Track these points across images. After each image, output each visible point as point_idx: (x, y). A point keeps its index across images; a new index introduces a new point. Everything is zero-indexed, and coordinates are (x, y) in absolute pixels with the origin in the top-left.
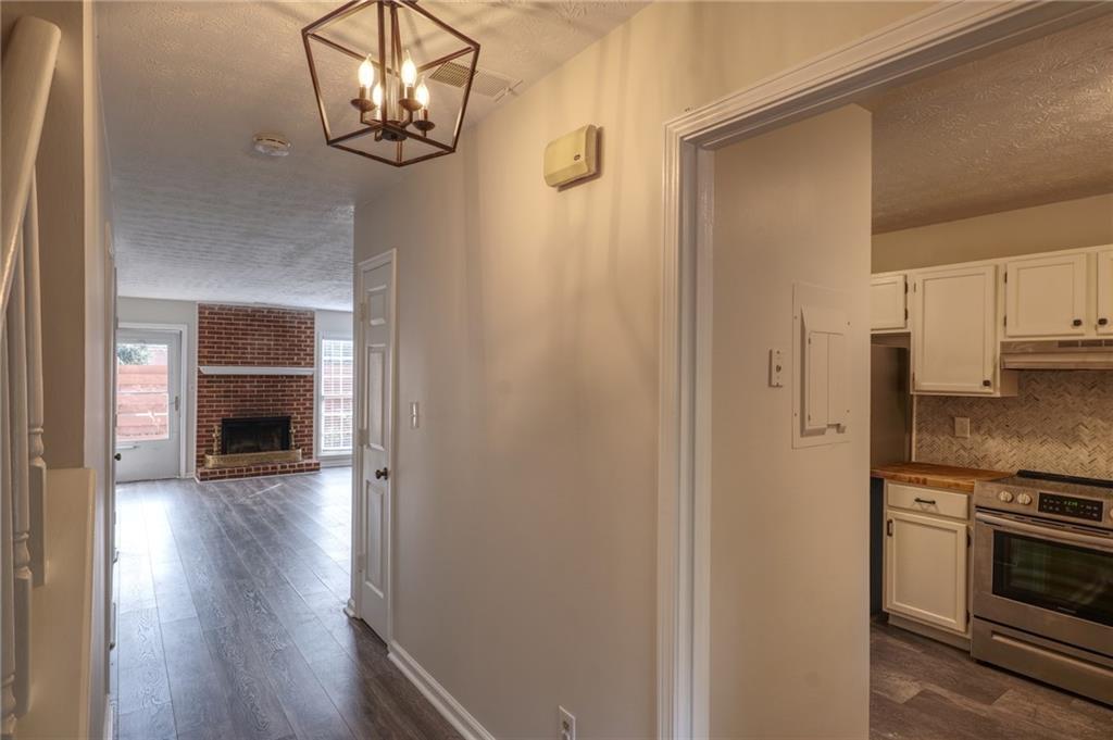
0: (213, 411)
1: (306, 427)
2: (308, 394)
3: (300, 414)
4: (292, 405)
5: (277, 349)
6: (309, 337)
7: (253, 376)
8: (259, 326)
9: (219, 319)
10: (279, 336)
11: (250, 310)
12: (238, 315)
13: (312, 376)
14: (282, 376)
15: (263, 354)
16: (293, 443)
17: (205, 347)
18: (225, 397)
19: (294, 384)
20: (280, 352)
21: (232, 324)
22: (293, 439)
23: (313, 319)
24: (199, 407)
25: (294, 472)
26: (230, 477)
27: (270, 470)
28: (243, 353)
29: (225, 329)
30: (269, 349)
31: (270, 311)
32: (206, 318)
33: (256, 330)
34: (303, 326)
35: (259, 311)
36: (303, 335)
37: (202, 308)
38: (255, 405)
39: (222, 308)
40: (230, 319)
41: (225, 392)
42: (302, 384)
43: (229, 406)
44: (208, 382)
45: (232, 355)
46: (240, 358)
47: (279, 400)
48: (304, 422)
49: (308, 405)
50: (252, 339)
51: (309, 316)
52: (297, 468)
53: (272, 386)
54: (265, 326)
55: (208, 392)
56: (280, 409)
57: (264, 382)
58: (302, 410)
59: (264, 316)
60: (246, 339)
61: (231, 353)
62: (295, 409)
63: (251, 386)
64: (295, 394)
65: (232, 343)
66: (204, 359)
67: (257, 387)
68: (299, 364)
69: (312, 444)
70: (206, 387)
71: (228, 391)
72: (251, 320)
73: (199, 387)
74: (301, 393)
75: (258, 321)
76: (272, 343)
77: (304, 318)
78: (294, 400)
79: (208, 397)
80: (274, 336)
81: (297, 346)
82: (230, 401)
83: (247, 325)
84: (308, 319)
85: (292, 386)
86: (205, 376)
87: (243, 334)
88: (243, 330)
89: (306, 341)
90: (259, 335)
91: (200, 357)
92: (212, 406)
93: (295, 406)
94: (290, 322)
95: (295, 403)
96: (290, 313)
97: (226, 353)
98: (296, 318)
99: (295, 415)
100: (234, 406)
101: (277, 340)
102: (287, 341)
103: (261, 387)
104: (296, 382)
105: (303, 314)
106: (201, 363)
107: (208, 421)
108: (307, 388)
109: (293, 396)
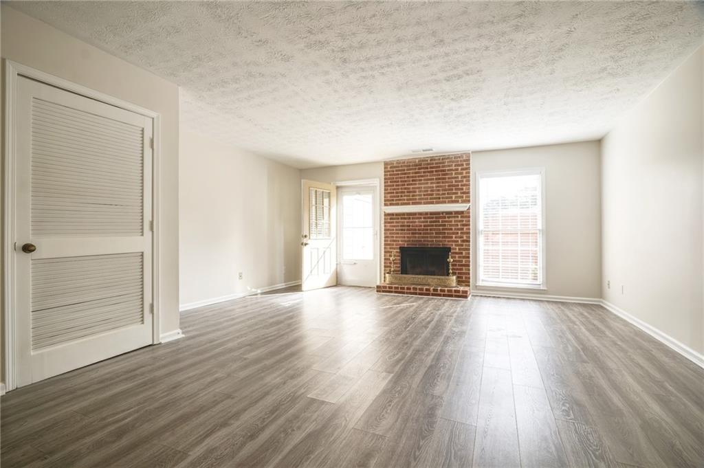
0: (394, 241)
1: (464, 257)
2: (465, 228)
3: (458, 245)
4: (452, 237)
5: (438, 190)
6: (465, 177)
7: (420, 214)
8: (424, 172)
9: (396, 171)
10: (439, 179)
11: (417, 161)
12: (409, 166)
13: (469, 213)
14: (443, 213)
15: (427, 195)
16: (451, 271)
17: (389, 193)
18: (402, 230)
19: (453, 219)
20: (441, 192)
21: (405, 174)
22: (451, 267)
23: (469, 160)
24: (385, 237)
25: (444, 295)
26: (396, 292)
27: (424, 291)
28: (413, 196)
29: (401, 178)
30: (432, 191)
31: (432, 159)
32: (389, 171)
33: (422, 176)
34: (460, 168)
35: (423, 161)
36: (460, 176)
37: (386, 164)
38: (423, 237)
39: (398, 162)
40: (404, 170)
41: (401, 226)
42: (460, 219)
43: (405, 237)
44: (391, 219)
45: (405, 198)
46: (410, 200)
47: (440, 233)
48: (462, 253)
49: (465, 238)
50: (419, 184)
51: (465, 158)
52: (446, 293)
53: (435, 222)
54: (429, 172)
55: (391, 226)
56: (441, 241)
57: (429, 218)
58: (460, 243)
59: (428, 164)
60: (415, 184)
61: (405, 196)
62: (453, 241)
63: (420, 222)
64: (453, 228)
65: (405, 189)
66: (388, 202)
67: (423, 222)
68: (457, 202)
69: (469, 274)
70: (389, 223)
71: (403, 226)
72: (419, 169)
73: (385, 222)
74: (459, 227)
75: (424, 168)
76: (435, 185)
77: (461, 161)
78: (453, 233)
79: (391, 230)
80: (436, 179)
81: (455, 186)
82: (405, 234)
83: (416, 173)
84: (464, 161)
85: (451, 222)
86: (389, 215)
87: (413, 181)
88: (413, 177)
89: (462, 181)
90: (424, 180)
91: (385, 201)
92: (393, 237)
93: (454, 239)
94: (449, 166)
95: (454, 236)
96: (448, 158)
97: (401, 196)
98: (453, 162)
99: (454, 247)
100: (408, 237)
101: (438, 183)
102: (447, 182)
103: (427, 222)
104: (454, 217)
105: (459, 157)
106: (385, 205)
107: (390, 248)
108: (464, 223)
109: (451, 229)
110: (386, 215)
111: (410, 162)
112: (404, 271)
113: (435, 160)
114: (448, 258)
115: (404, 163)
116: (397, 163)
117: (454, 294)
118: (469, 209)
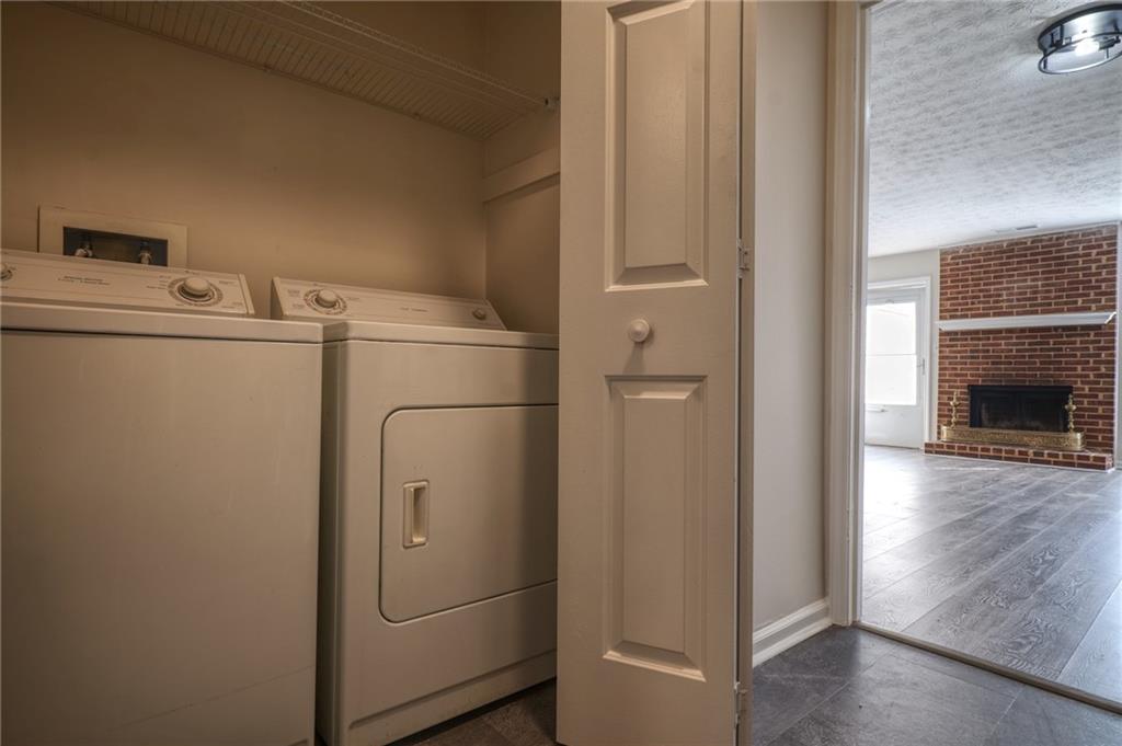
0: (957, 375)
1: (1101, 403)
2: (1104, 353)
3: (1088, 383)
4: (1075, 369)
5: (1048, 291)
6: (1105, 267)
7: (1010, 331)
8: (1018, 263)
9: (963, 263)
10: (1050, 272)
11: (1005, 245)
12: (990, 254)
13: (1114, 327)
14: (1056, 328)
15: (1024, 300)
16: (1071, 425)
17: (948, 299)
18: (972, 357)
19: (1078, 339)
20: (1053, 295)
21: (981, 267)
22: (1072, 419)
23: (1114, 237)
24: (940, 369)
27: (1016, 455)
28: (997, 302)
29: (972, 274)
30: (1035, 292)
31: (1036, 240)
32: (948, 265)
33: (1015, 270)
34: (1094, 251)
35: (1017, 244)
36: (1094, 265)
37: (944, 253)
38: (1014, 369)
39: (967, 249)
40: (979, 261)
41: (972, 351)
42: (1092, 338)
43: (978, 369)
44: (952, 340)
45: (981, 306)
46: (991, 308)
47: (1051, 363)
48: (1096, 396)
49: (1103, 370)
50: (1009, 282)
51: (1105, 233)
53: (1040, 343)
54: (1028, 262)
55: (951, 352)
56: (1052, 376)
57: (1027, 337)
58: (1092, 378)
59: (1027, 249)
60: (1001, 283)
61: (979, 302)
62: (1078, 376)
63: (1008, 344)
64: (1078, 354)
65: (980, 291)
66: (946, 314)
67: (1016, 344)
68: (1088, 309)
69: (1112, 431)
70: (948, 346)
71: (977, 351)
72: (1008, 257)
73: (941, 346)
74: (1092, 351)
75: (1017, 256)
76: (1040, 283)
77: (1096, 240)
78: (1078, 363)
79: (952, 358)
80: (1043, 273)
81: (1082, 282)
82: (979, 364)
83: (1001, 264)
84: (1105, 239)
85: (1075, 343)
86: (948, 333)
87: (995, 277)
88: (996, 271)
89: (1100, 274)
90: (1019, 275)
91: (941, 311)
92: (956, 369)
93: (1079, 372)
94: (1071, 250)
95: (1079, 367)
96: (1069, 237)
97: (973, 303)
98: (1080, 242)
99: (1079, 385)
100: (984, 369)
101: (1047, 279)
102: (1064, 277)
103: (1024, 344)
104: (1082, 335)
105: (1094, 234)
106: (941, 318)
107: (950, 387)
108: (1102, 344)
109: (1075, 356)
110: (942, 334)
111: (991, 248)
112: (975, 421)
113: (1041, 241)
114: (1067, 403)
115: (979, 249)
116: (965, 250)
117: (1076, 461)
118: (1114, 320)
